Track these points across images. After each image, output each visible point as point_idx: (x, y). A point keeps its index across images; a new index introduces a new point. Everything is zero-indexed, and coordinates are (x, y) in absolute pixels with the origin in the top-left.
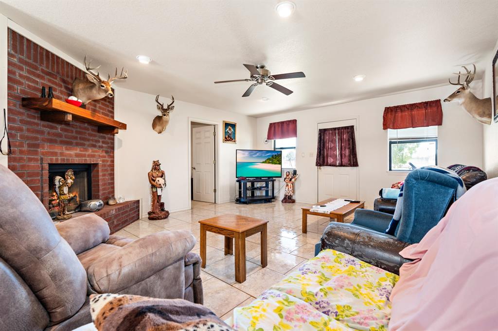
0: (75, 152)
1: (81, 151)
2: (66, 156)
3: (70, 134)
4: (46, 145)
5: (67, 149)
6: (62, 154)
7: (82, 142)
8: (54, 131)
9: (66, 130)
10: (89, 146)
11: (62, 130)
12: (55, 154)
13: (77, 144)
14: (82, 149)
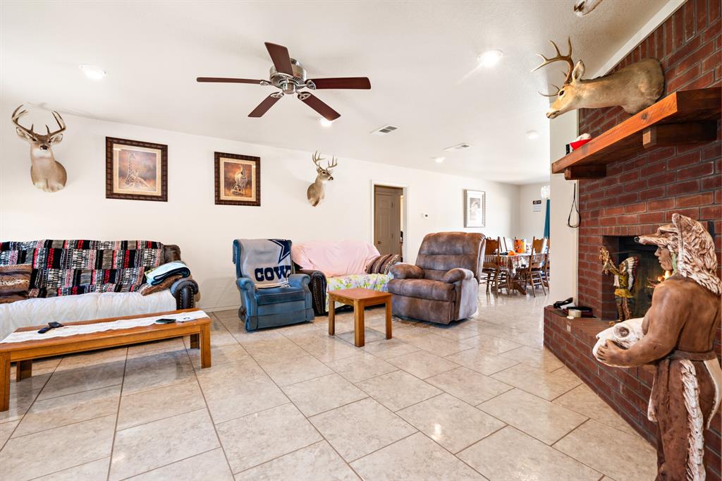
0: (641, 212)
1: (651, 209)
2: (626, 223)
3: (632, 182)
4: (604, 210)
5: (628, 211)
6: (621, 220)
7: (656, 187)
8: (613, 186)
9: (627, 178)
10: (672, 192)
11: (622, 179)
12: (612, 221)
13: (645, 197)
14: (655, 204)
